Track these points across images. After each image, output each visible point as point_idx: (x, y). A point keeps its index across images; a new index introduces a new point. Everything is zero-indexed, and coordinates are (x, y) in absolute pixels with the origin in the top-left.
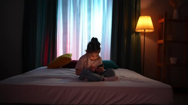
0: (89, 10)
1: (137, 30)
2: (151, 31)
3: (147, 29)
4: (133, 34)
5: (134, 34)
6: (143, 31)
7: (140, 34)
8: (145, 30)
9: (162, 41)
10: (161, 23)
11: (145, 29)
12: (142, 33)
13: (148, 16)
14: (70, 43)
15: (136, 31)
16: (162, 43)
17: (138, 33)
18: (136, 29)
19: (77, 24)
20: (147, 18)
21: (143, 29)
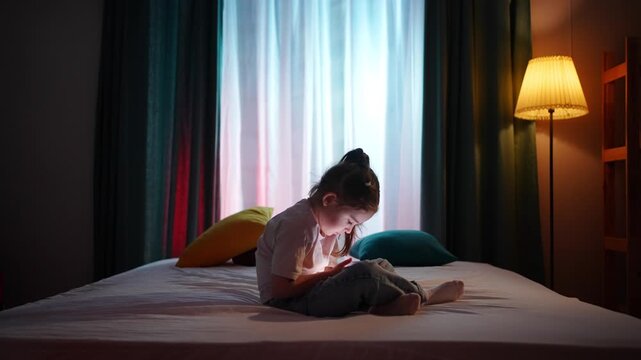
0: (338, 47)
1: (520, 111)
2: (578, 116)
3: (561, 106)
4: (507, 127)
5: (512, 128)
6: (545, 113)
7: (533, 127)
8: (551, 111)
9: (620, 153)
10: (613, 82)
11: (551, 105)
12: (539, 123)
13: (561, 55)
14: (267, 169)
15: (518, 115)
16: (623, 161)
17: (527, 123)
18: (518, 108)
19: (293, 99)
20: (559, 62)
21: (545, 107)
